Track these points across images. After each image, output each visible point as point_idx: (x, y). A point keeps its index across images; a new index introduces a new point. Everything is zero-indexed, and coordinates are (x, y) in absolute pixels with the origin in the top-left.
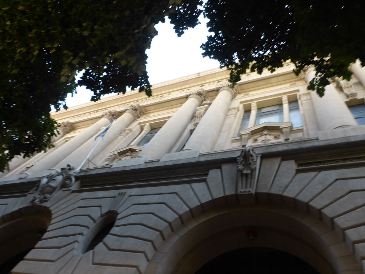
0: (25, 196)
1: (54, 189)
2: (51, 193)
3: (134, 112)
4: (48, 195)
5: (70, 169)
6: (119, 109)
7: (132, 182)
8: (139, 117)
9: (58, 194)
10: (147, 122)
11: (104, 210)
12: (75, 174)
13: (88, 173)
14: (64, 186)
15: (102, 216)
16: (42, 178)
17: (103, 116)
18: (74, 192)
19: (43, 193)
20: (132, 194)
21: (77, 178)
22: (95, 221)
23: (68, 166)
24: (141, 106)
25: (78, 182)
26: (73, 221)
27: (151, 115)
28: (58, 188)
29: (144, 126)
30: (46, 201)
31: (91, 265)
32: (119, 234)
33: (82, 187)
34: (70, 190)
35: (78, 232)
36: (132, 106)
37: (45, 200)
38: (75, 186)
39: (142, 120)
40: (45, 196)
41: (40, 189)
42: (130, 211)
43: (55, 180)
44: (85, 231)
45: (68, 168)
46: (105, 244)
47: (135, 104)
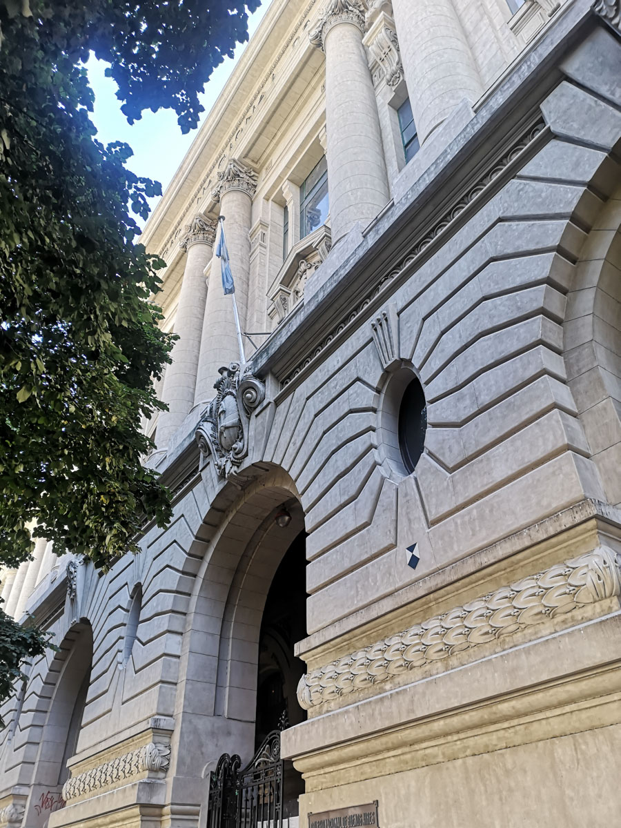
0: (199, 479)
1: (239, 426)
2: (240, 436)
3: (236, 183)
4: (239, 445)
5: (231, 374)
6: (203, 207)
8: (255, 186)
9: (253, 428)
10: (280, 178)
11: (374, 378)
12: (250, 373)
13: (272, 351)
14: (249, 408)
15: (378, 391)
16: (198, 427)
17: (184, 246)
18: (278, 402)
19: (223, 450)
20: (401, 305)
21: (260, 376)
22: (375, 411)
23: (221, 371)
24: (240, 157)
25: (270, 380)
26: (331, 441)
27: (274, 158)
28: (244, 419)
29: (281, 191)
30: (246, 455)
32: (451, 386)
33: (283, 383)
34: (269, 403)
35: (361, 449)
36: (221, 176)
37: (239, 456)
38: (270, 391)
39: (265, 185)
40: (235, 449)
41: (213, 448)
42: (429, 335)
43: (224, 412)
44: (372, 438)
45: (225, 373)
46: (435, 425)
47: (225, 167)
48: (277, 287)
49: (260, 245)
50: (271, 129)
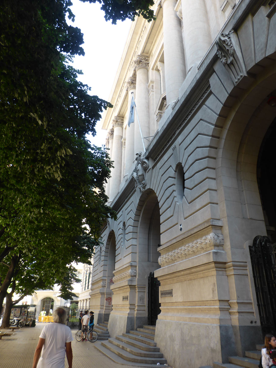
0: (135, 191)
1: (143, 175)
2: (144, 179)
3: (141, 64)
4: (143, 182)
5: (140, 156)
6: (131, 74)
7: (175, 133)
8: (148, 63)
9: (147, 176)
10: (156, 61)
11: (174, 167)
12: (144, 157)
13: (149, 150)
14: (145, 169)
15: (175, 171)
16: (132, 174)
17: (127, 90)
18: (153, 168)
19: (140, 182)
20: (180, 142)
21: (147, 158)
22: (175, 178)
23: (137, 154)
24: (141, 54)
25: (150, 159)
26: (165, 187)
27: (153, 52)
28: (144, 173)
29: (157, 67)
30: (146, 185)
31: (188, 205)
32: (190, 176)
33: (155, 160)
34: (150, 169)
35: (171, 191)
36: (135, 62)
37: (144, 185)
38: (150, 163)
39: (151, 64)
40: (143, 183)
41: (137, 181)
42: (186, 156)
43: (138, 170)
44: (174, 188)
45: (138, 155)
46: (187, 188)
48: (158, 111)
49: (152, 91)
50: (150, 40)
